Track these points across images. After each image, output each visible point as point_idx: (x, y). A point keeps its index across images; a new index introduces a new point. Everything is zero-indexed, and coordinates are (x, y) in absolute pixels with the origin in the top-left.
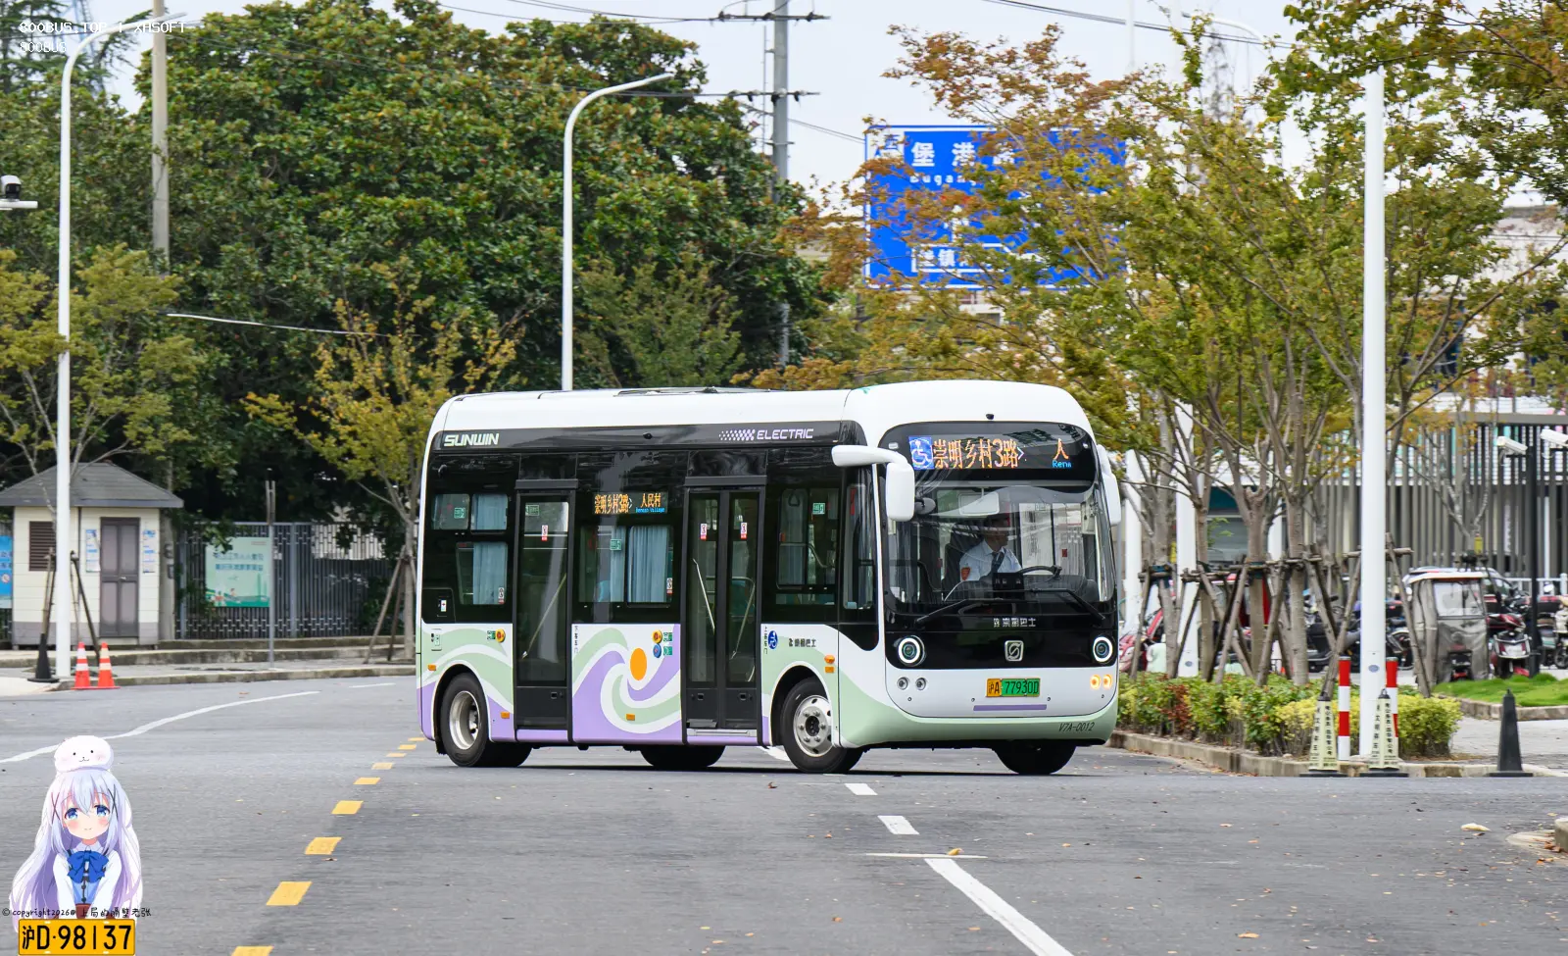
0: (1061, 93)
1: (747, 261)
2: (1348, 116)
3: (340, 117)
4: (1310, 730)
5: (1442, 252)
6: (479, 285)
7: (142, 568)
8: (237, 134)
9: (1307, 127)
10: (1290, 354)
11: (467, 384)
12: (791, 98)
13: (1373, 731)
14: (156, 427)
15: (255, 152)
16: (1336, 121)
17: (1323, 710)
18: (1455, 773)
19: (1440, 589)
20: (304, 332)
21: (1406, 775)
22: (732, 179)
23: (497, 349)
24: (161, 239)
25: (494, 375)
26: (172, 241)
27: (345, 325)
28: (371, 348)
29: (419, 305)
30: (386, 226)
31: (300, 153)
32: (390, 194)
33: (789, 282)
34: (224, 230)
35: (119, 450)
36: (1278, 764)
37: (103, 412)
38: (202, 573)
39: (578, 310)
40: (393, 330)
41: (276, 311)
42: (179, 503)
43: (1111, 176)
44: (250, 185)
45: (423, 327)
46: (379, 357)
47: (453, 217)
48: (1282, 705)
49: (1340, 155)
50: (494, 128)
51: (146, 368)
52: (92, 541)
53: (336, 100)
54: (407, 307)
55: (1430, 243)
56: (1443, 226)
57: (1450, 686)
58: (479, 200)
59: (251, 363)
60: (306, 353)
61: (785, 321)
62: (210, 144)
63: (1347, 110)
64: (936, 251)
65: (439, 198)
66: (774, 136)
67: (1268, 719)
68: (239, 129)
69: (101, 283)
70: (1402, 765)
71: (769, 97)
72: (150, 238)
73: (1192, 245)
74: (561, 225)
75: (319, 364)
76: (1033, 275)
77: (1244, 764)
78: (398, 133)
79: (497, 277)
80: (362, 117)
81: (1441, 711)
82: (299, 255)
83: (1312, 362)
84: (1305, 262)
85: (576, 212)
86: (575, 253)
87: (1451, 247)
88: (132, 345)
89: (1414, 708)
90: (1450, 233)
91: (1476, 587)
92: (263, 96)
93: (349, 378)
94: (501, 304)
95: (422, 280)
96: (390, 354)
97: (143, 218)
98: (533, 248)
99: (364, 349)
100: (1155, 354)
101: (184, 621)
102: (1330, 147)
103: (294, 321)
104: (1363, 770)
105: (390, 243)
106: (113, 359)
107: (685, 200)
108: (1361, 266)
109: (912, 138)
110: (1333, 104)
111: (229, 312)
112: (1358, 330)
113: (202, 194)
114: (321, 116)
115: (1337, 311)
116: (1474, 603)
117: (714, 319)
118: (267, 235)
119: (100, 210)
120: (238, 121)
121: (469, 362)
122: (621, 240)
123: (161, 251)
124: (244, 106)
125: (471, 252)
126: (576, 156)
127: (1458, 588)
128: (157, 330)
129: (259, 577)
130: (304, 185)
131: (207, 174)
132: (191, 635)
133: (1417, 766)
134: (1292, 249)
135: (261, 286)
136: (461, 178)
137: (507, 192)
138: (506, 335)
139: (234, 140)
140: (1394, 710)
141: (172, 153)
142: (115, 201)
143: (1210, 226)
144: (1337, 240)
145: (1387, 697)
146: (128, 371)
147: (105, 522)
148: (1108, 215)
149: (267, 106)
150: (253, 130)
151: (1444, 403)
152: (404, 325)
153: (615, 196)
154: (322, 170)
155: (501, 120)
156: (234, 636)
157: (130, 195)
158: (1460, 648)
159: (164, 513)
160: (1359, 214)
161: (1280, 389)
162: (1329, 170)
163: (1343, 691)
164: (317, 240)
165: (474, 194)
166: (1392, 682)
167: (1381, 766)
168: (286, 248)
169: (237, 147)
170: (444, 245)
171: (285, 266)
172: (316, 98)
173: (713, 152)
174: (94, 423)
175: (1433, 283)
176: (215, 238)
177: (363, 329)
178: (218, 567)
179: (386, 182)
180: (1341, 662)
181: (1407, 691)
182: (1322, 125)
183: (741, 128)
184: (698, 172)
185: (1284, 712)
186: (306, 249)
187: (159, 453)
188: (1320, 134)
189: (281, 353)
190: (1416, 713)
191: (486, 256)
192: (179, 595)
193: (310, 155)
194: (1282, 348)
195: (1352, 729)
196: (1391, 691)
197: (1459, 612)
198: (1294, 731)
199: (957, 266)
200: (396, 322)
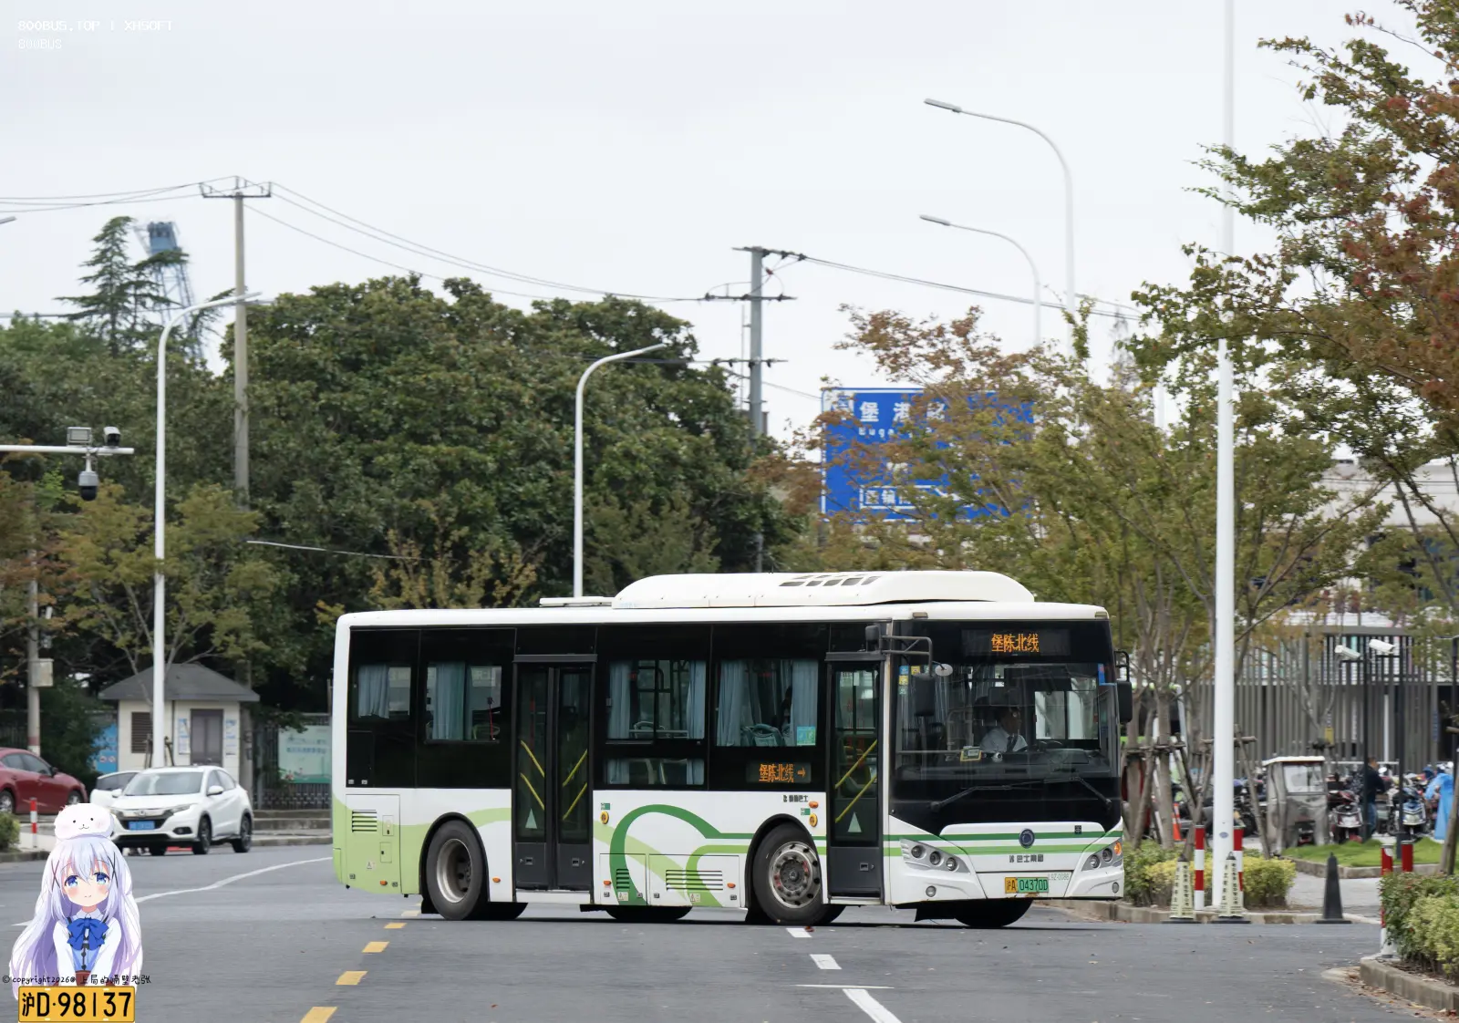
0: (976, 365)
1: (730, 499)
2: (1208, 383)
3: (392, 379)
4: (1171, 885)
5: (1281, 494)
6: (506, 518)
7: (224, 751)
8: (307, 392)
9: (1174, 391)
10: (1160, 576)
11: (495, 599)
12: (764, 365)
13: (1222, 886)
14: (238, 636)
15: (321, 407)
16: (1198, 387)
17: (1182, 869)
18: (1288, 921)
19: (1290, 771)
20: (361, 556)
21: (1248, 922)
22: (717, 433)
23: (521, 571)
24: (242, 479)
25: (518, 593)
26: (251, 481)
27: (395, 550)
28: (416, 570)
29: (456, 535)
30: (428, 467)
31: (358, 409)
32: (433, 443)
33: (765, 516)
34: (294, 472)
35: (206, 654)
36: (1146, 913)
37: (194, 623)
38: (276, 755)
39: (588, 538)
40: (434, 555)
41: (338, 539)
42: (255, 698)
43: (1014, 431)
44: (317, 434)
45: (460, 551)
46: (422, 577)
47: (485, 463)
48: (1151, 864)
49: (1201, 416)
50: (518, 387)
51: (230, 586)
52: (183, 729)
53: (388, 364)
54: (446, 536)
55: (1271, 487)
56: (1282, 471)
57: (1296, 850)
58: (507, 448)
59: (317, 580)
60: (362, 573)
61: (760, 549)
62: (284, 400)
63: (1206, 378)
64: (880, 491)
65: (474, 446)
66: (750, 397)
67: (1139, 877)
68: (308, 388)
69: (194, 514)
70: (1245, 913)
71: (746, 364)
72: (233, 478)
73: (1077, 488)
74: (573, 469)
75: (373, 583)
76: (952, 511)
77: (1121, 914)
78: (442, 393)
79: (522, 511)
80: (411, 380)
81: (1279, 870)
82: (357, 493)
83: (1178, 584)
84: (1172, 503)
85: (585, 457)
86: (585, 492)
87: (1287, 490)
88: (217, 566)
89: (1258, 867)
90: (1288, 478)
91: (1318, 769)
92: (326, 360)
93: (398, 595)
94: (524, 534)
95: (458, 515)
96: (431, 575)
97: (227, 461)
98: (551, 489)
99: (411, 570)
100: (1050, 577)
101: (260, 795)
102: (1193, 409)
103: (353, 547)
104: (1214, 918)
105: (432, 482)
106: (202, 579)
107: (676, 449)
108: (1214, 505)
109: (860, 398)
110: (1196, 373)
111: (297, 538)
112: (1213, 559)
113: (276, 441)
114: (376, 377)
115: (1196, 543)
116: (1316, 782)
117: (698, 547)
118: (331, 476)
119: (191, 455)
120: (307, 382)
121: (497, 582)
122: (624, 481)
123: (242, 489)
124: (309, 370)
125: (500, 492)
126: (587, 412)
127: (1304, 770)
128: (238, 554)
129: (323, 760)
130: (363, 435)
131: (280, 425)
132: (266, 806)
133: (1257, 915)
134: (1161, 492)
135: (325, 517)
136: (492, 430)
137: (530, 442)
138: (527, 560)
139: (304, 397)
140: (1240, 869)
141: (252, 409)
142: (203, 447)
143: (1092, 471)
144: (1199, 484)
145: (1233, 858)
146: (215, 588)
147: (195, 713)
148: (1009, 463)
149: (330, 369)
150: (319, 390)
151: (1298, 618)
152: (443, 550)
153: (619, 444)
154: (378, 422)
155: (524, 382)
156: (301, 807)
157: (215, 443)
158: (1304, 819)
159: (245, 706)
160: (1214, 463)
161: (1153, 606)
162: (1192, 426)
163: (1198, 853)
164: (371, 480)
165: (501, 443)
166: (1238, 846)
167: (1228, 914)
168: (346, 487)
169: (306, 402)
170: (478, 485)
171: (344, 501)
172: (371, 362)
173: (702, 408)
174: (186, 631)
175: (1274, 520)
176: (286, 478)
177: (410, 554)
178: (289, 750)
179: (431, 433)
180: (1198, 830)
181: (1254, 853)
182: (1186, 390)
183: (724, 390)
184: (690, 426)
185: (1152, 871)
186: (362, 489)
187: (241, 657)
188: (1184, 397)
189: (341, 573)
190: (1259, 871)
191: (512, 495)
192: (256, 773)
193: (369, 410)
194: (1154, 574)
195: (1206, 885)
196: (1237, 854)
197: (1305, 789)
198: (1159, 886)
199: (897, 504)
200: (436, 548)
